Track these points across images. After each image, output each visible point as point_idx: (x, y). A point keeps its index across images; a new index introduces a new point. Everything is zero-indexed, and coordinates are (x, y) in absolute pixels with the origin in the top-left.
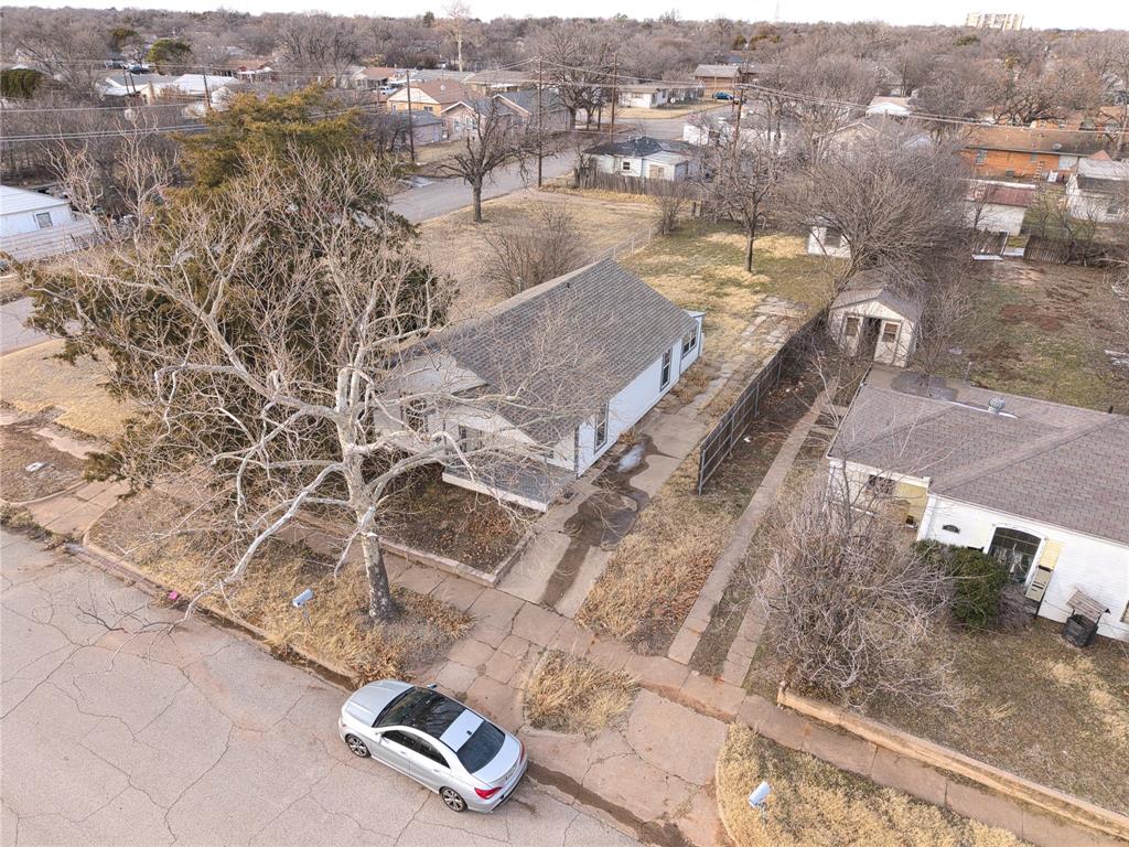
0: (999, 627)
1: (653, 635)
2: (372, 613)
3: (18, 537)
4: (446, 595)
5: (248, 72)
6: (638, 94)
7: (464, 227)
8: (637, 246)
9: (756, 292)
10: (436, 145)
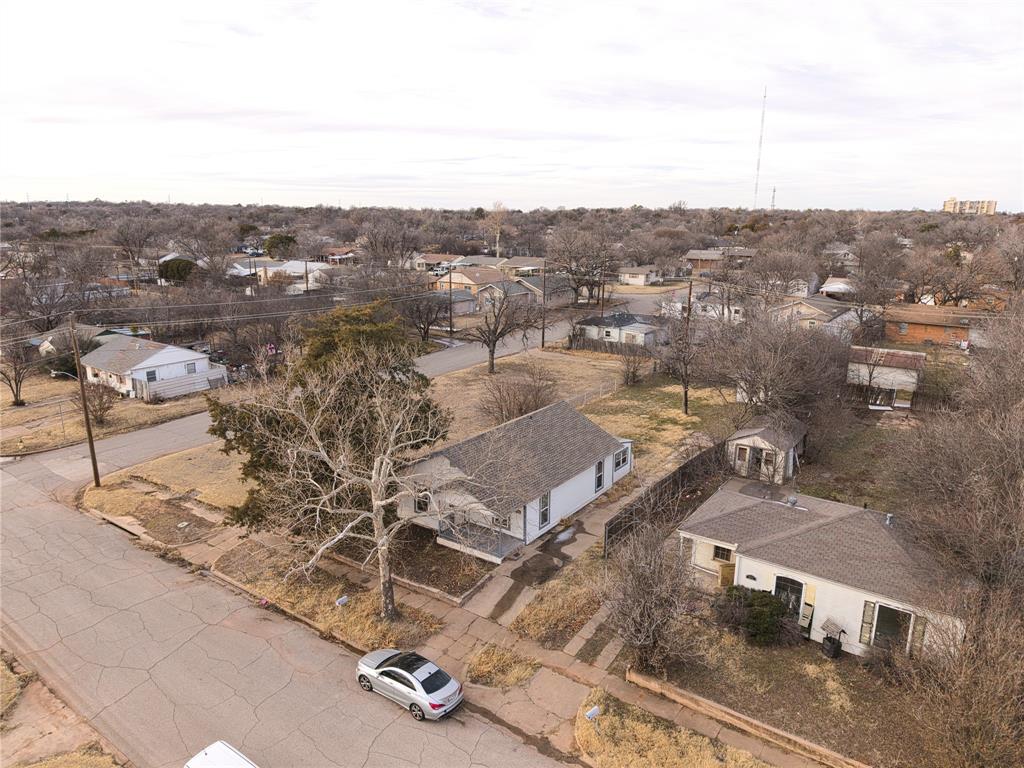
0: (779, 643)
1: (555, 637)
2: (383, 615)
3: (172, 565)
4: (428, 610)
5: (335, 257)
6: (634, 275)
7: (480, 376)
8: (606, 393)
9: (687, 429)
10: (469, 316)
